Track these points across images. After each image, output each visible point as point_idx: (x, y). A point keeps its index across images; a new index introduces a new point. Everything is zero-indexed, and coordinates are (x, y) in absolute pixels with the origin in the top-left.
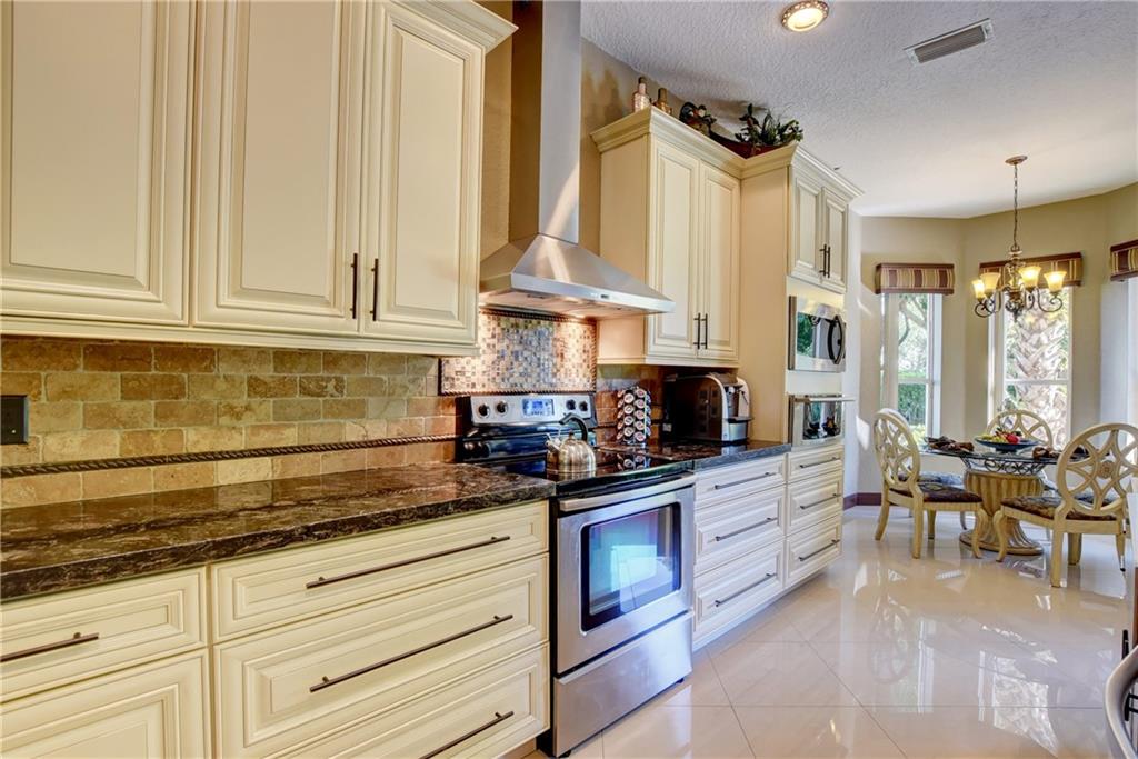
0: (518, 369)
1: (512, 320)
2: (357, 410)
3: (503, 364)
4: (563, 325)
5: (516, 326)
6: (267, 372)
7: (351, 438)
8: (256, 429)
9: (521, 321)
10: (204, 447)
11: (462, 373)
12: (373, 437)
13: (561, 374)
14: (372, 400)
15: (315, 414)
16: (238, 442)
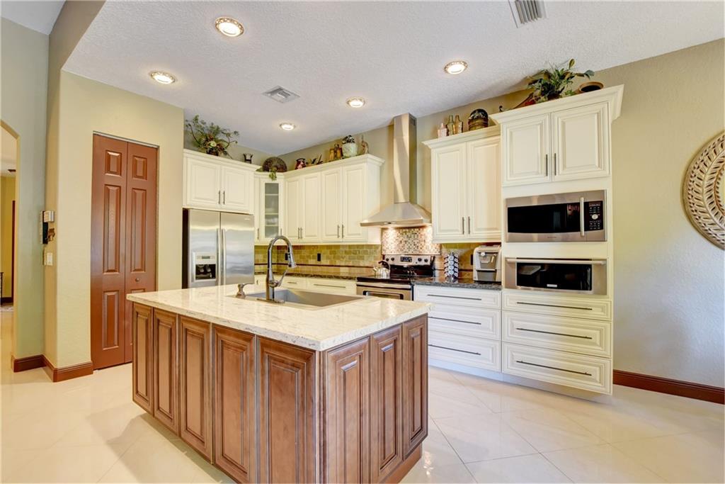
0: (406, 246)
1: (404, 230)
2: (362, 258)
3: (401, 245)
4: (425, 229)
5: (406, 232)
6: (347, 249)
7: (362, 265)
8: (346, 261)
9: (407, 230)
10: (338, 264)
11: (388, 248)
12: (367, 265)
13: (424, 248)
14: (365, 256)
15: (354, 259)
16: (343, 264)
